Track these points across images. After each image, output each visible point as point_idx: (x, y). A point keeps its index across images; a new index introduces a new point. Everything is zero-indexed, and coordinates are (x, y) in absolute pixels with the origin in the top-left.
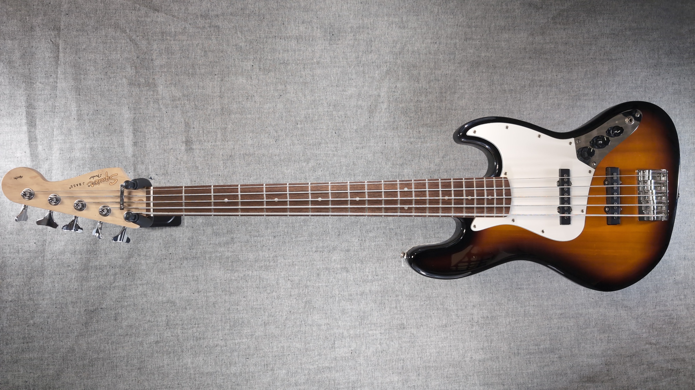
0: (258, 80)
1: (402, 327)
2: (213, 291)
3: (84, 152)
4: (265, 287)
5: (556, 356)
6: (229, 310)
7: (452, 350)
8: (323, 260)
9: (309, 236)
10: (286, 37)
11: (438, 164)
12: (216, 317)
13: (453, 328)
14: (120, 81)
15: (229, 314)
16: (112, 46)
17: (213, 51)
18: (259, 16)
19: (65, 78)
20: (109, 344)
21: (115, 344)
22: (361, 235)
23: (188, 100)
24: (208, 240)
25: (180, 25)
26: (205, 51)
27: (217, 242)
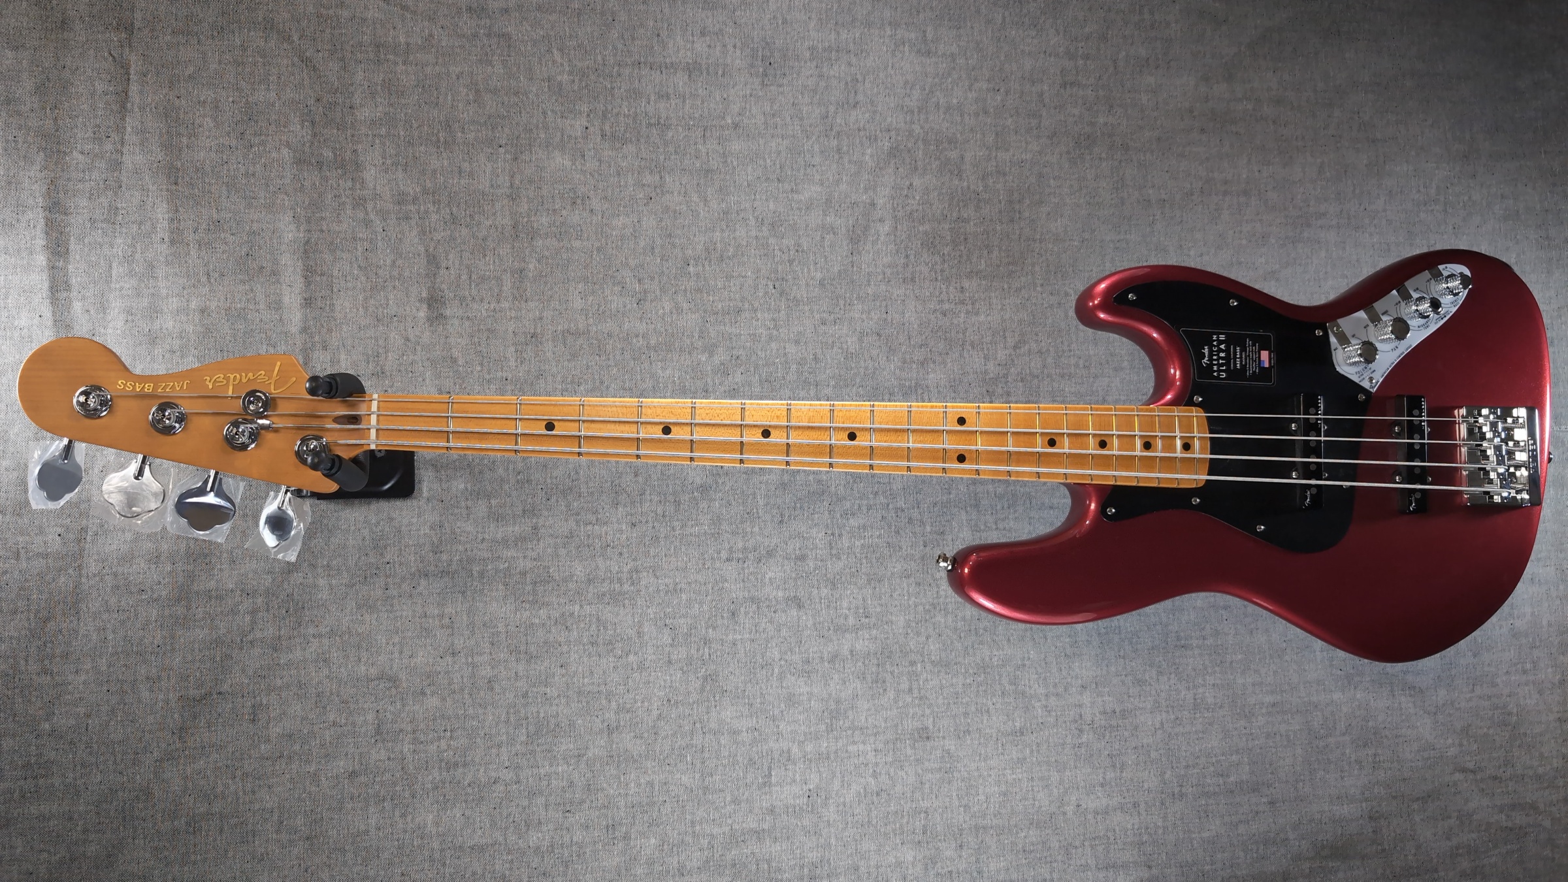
0: (600, 160)
1: (924, 735)
2: (488, 651)
3: (184, 318)
5: (1264, 800)
6: (525, 695)
7: (1036, 789)
8: (743, 581)
9: (714, 524)
10: (663, 65)
11: (1005, 362)
12: (493, 714)
13: (1036, 738)
14: (274, 155)
15: (526, 705)
16: (256, 71)
17: (495, 92)
18: (603, 14)
19: (142, 144)
20: (237, 779)
21: (250, 779)
23: (434, 203)
24: (477, 532)
25: (418, 30)
26: (477, 91)
27: (499, 536)
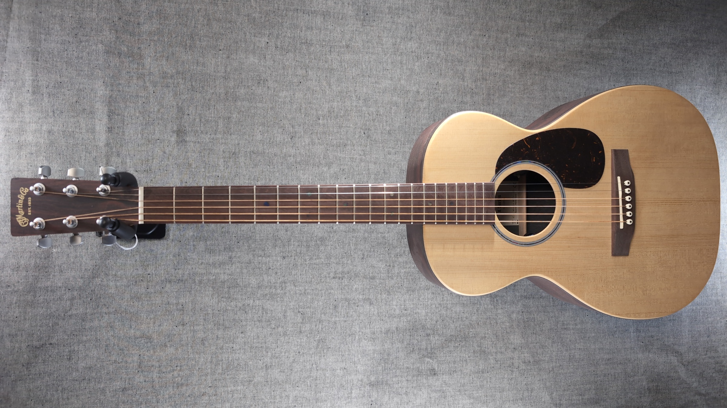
4: (269, 321)
22: (390, 259)
